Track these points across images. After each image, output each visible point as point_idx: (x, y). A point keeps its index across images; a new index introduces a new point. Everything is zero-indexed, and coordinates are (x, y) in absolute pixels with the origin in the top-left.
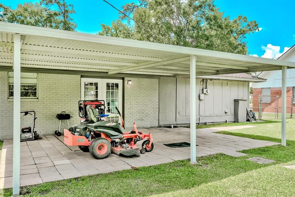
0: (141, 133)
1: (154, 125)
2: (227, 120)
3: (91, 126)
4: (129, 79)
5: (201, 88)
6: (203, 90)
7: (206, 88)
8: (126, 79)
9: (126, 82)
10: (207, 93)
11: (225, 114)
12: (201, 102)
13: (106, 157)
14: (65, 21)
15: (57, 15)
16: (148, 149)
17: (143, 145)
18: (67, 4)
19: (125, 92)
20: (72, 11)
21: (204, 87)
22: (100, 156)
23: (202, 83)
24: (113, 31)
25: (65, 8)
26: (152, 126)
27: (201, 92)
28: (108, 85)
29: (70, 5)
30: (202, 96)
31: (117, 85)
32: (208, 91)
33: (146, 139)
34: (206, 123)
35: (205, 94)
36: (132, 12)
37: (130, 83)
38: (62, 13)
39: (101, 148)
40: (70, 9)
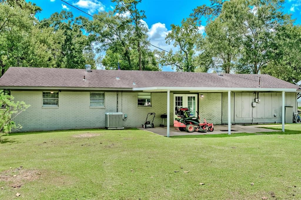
0: (208, 123)
1: (218, 123)
2: (276, 122)
3: (186, 119)
4: (201, 94)
5: (254, 98)
6: (255, 100)
7: (258, 98)
8: (200, 94)
9: (200, 96)
10: (258, 102)
11: (274, 117)
12: (254, 109)
13: (192, 132)
14: (137, 27)
15: (129, 22)
16: (211, 130)
17: (209, 129)
18: (139, 11)
19: (199, 102)
20: (143, 16)
21: (256, 97)
22: (190, 131)
23: (254, 94)
24: (183, 30)
25: (136, 14)
26: (217, 123)
27: (254, 101)
28: (189, 97)
29: (141, 11)
30: (255, 104)
31: (194, 97)
32: (259, 101)
33: (210, 126)
34: (258, 123)
35: (257, 102)
36: (204, 14)
37: (202, 96)
38: (133, 19)
39: (190, 128)
40: (141, 14)
